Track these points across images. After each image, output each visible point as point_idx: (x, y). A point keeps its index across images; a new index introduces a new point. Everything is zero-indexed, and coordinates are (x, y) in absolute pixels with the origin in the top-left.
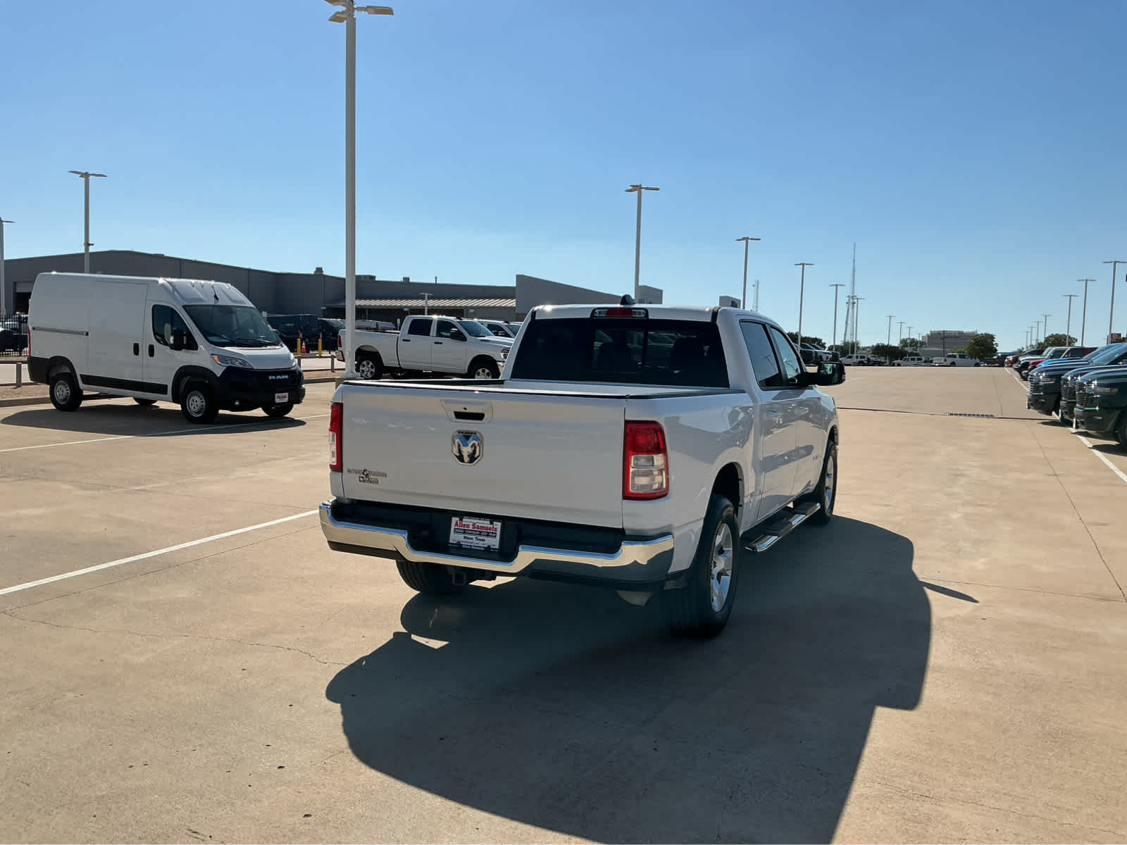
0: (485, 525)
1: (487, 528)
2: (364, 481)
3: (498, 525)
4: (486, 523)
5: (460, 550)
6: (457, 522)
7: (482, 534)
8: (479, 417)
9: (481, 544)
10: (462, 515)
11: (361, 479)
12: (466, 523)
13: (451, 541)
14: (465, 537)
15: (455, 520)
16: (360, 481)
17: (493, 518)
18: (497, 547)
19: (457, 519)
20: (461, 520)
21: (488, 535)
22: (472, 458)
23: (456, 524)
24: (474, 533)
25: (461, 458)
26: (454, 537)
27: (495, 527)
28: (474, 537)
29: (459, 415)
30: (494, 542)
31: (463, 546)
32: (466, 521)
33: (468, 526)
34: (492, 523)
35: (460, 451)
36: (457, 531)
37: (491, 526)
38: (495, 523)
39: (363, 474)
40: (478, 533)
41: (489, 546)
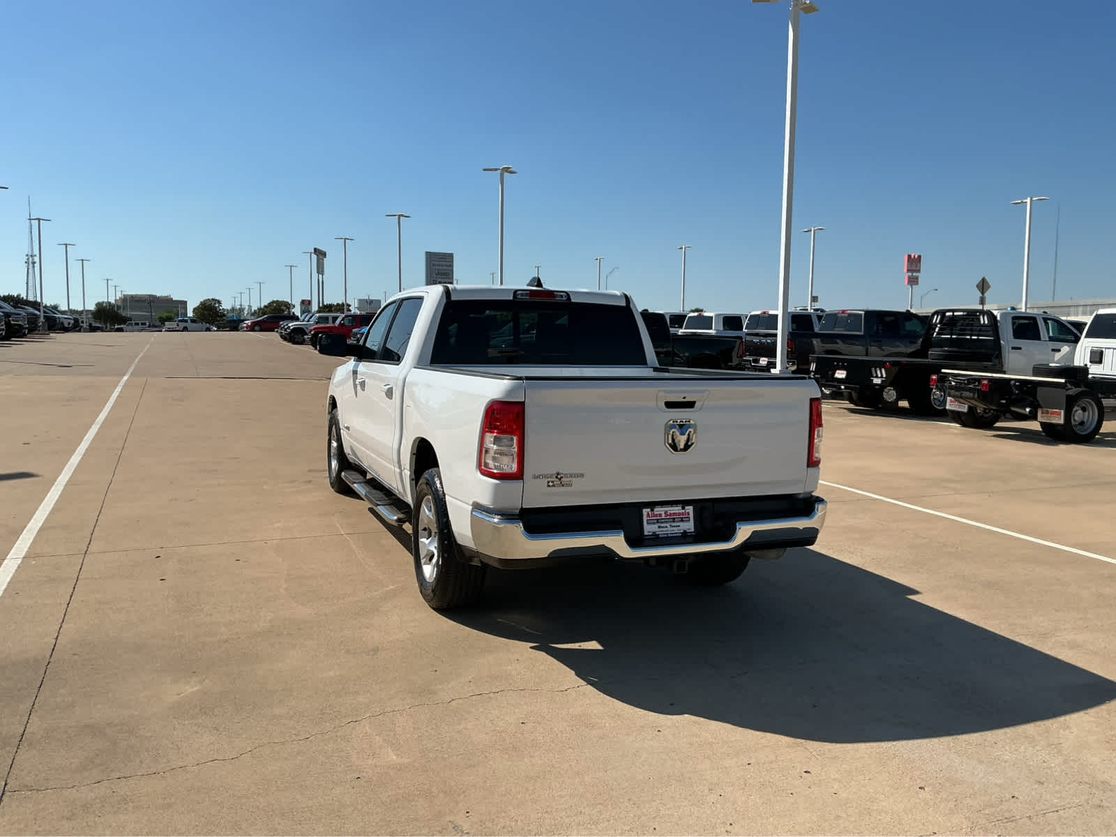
0: (677, 512)
1: (679, 514)
2: (554, 486)
3: (690, 509)
4: (677, 509)
5: (657, 541)
6: (648, 514)
7: (676, 520)
8: (690, 405)
9: (676, 530)
10: (652, 505)
11: (551, 484)
12: (658, 513)
13: (646, 533)
14: (659, 527)
15: (645, 511)
16: (549, 486)
17: (684, 503)
18: (693, 530)
19: (649, 510)
20: (652, 510)
21: (682, 521)
22: (687, 447)
23: (648, 515)
24: (667, 520)
25: (674, 447)
26: (648, 529)
27: (687, 511)
28: (668, 525)
29: (670, 405)
30: (689, 526)
31: (661, 536)
32: (658, 510)
33: (660, 515)
34: (683, 508)
35: (673, 440)
36: (651, 522)
37: (683, 511)
38: (687, 508)
39: (557, 477)
40: (672, 520)
41: (685, 531)
